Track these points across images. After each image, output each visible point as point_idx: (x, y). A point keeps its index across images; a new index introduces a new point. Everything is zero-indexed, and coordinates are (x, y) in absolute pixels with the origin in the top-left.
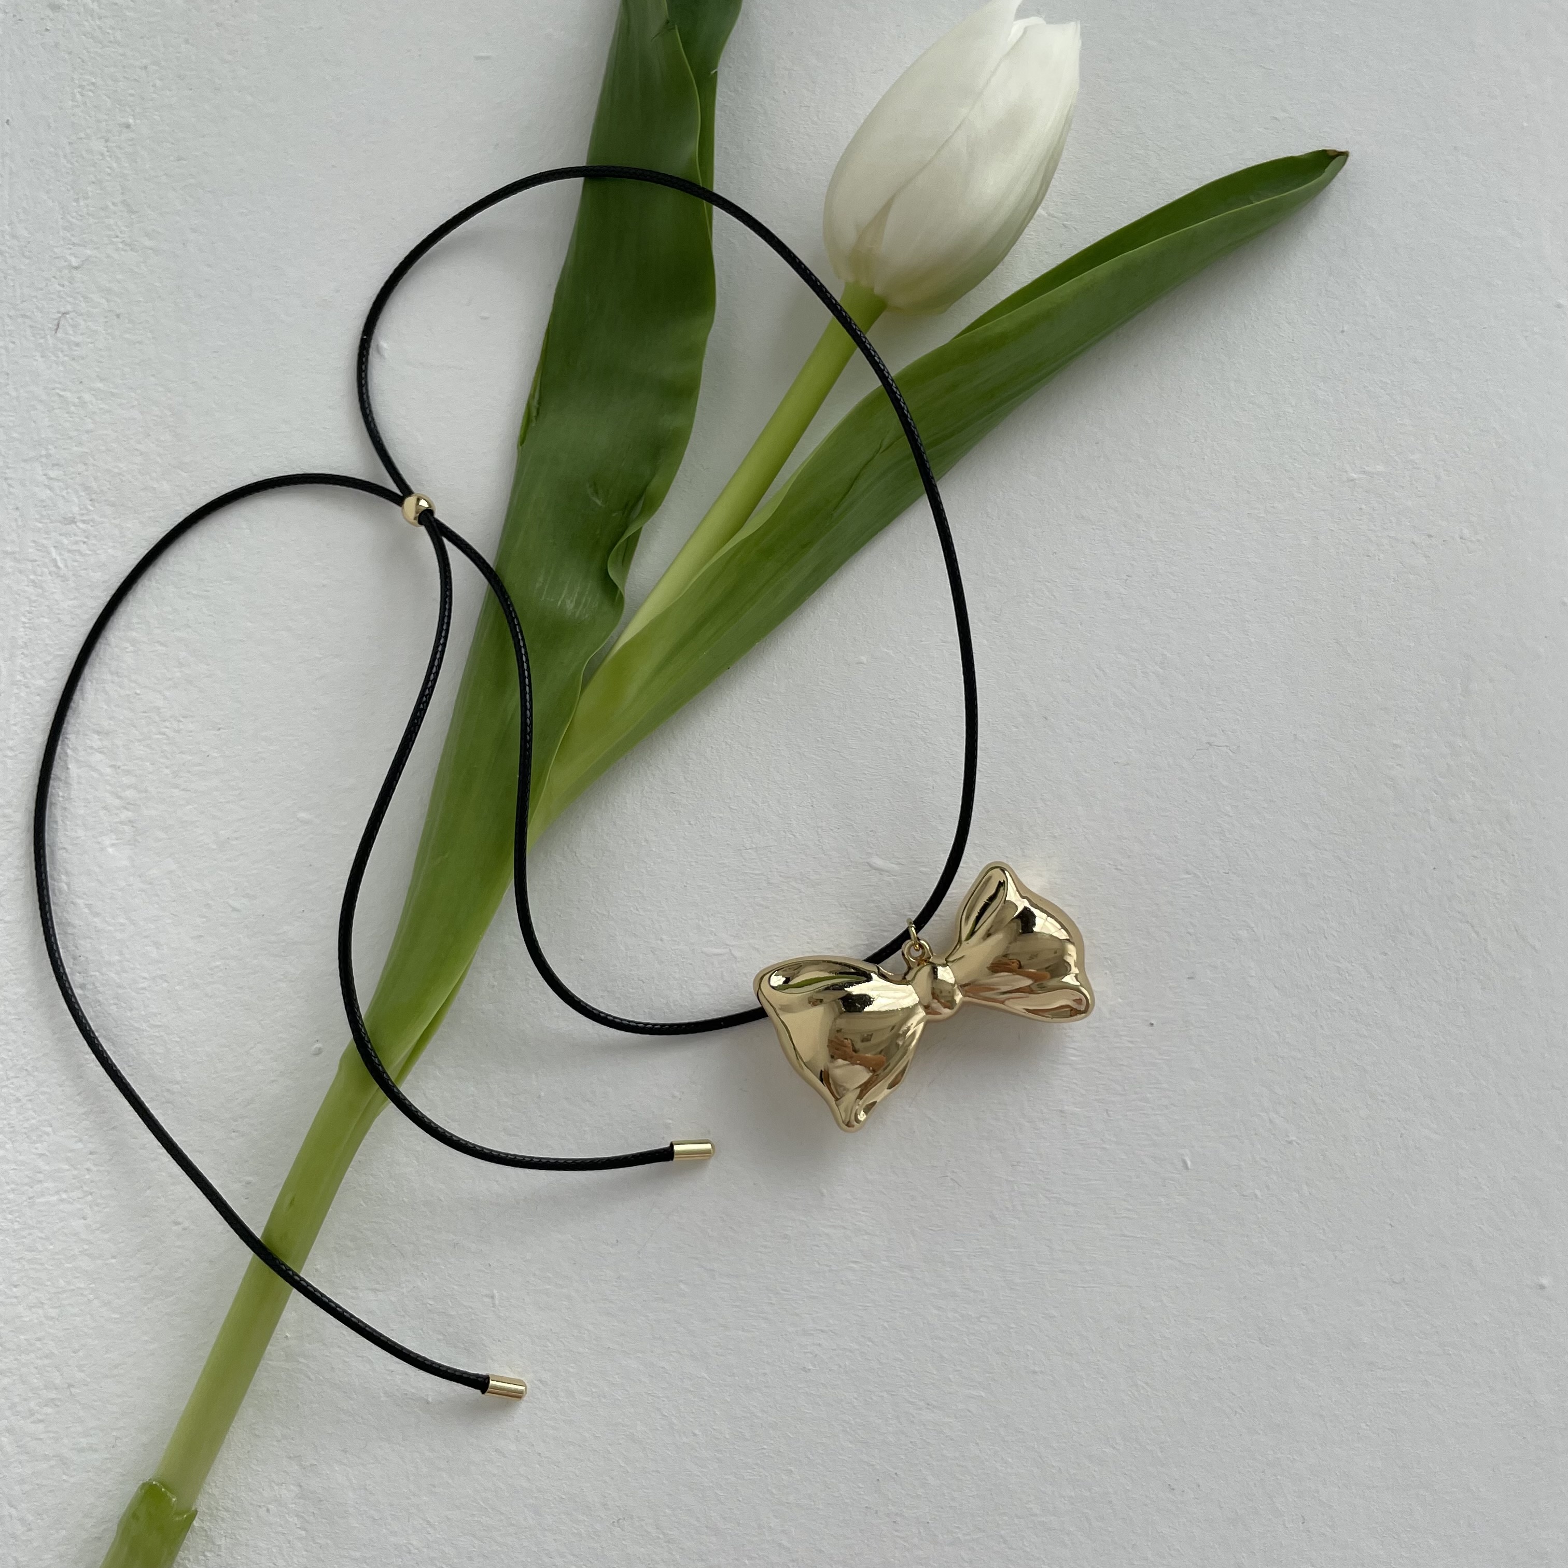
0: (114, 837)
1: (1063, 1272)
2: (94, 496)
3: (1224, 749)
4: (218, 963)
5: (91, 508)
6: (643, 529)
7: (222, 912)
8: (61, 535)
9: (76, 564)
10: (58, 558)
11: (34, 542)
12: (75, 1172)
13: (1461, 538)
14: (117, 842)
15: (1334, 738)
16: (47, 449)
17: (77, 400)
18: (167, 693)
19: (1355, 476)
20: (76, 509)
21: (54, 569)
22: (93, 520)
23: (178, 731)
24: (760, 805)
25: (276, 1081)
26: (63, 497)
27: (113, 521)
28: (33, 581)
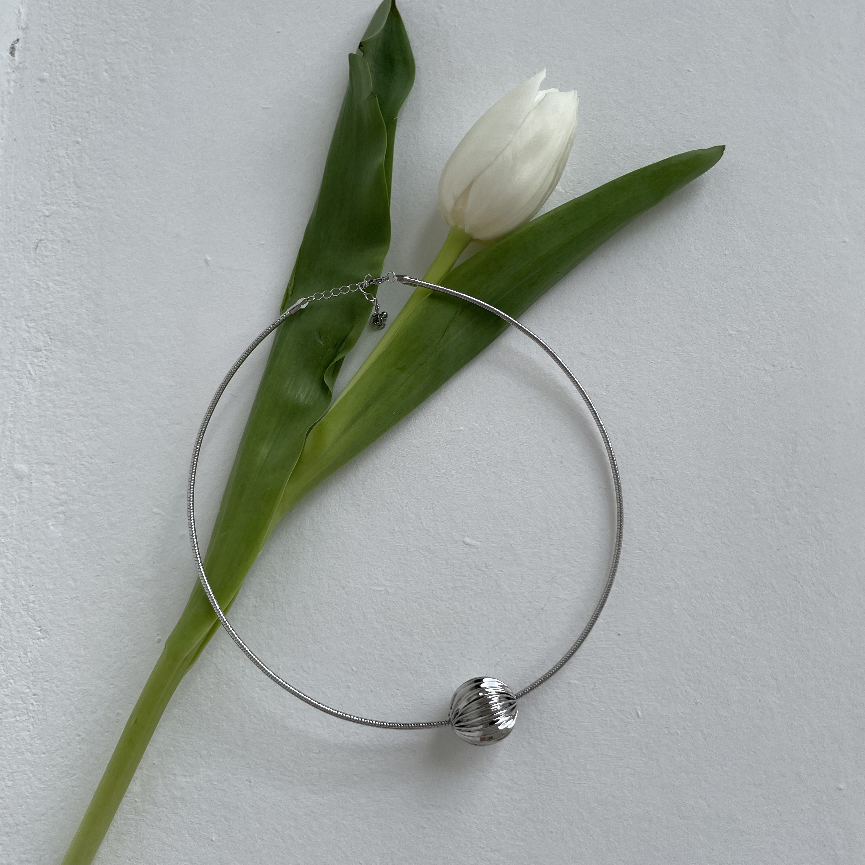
0: (54, 520)
1: (568, 775)
2: (52, 337)
3: (660, 481)
4: (107, 591)
5: (50, 343)
6: (345, 357)
7: (110, 563)
8: (33, 357)
9: (40, 373)
10: (31, 369)
11: (19, 360)
12: (24, 705)
13: (791, 367)
14: (55, 523)
15: (721, 476)
16: (28, 312)
17: (45, 286)
18: (86, 443)
19: (731, 332)
20: (41, 344)
21: (28, 375)
22: (51, 350)
23: (91, 464)
24: (404, 507)
25: (136, 657)
26: (36, 337)
27: (61, 350)
28: (18, 382)
